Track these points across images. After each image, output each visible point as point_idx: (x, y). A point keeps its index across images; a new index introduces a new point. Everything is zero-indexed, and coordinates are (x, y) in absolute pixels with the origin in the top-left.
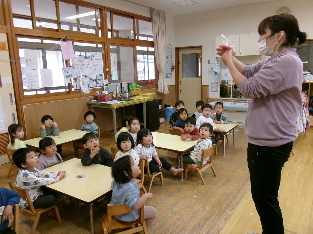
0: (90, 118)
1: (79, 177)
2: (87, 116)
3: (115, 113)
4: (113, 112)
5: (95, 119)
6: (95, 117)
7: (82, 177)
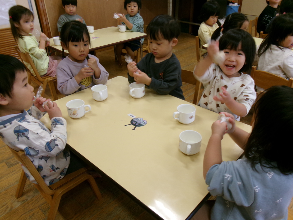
0: (133, 7)
1: (135, 123)
2: (128, 5)
3: (171, 5)
4: (169, 4)
5: (141, 8)
6: (140, 6)
7: (140, 125)
